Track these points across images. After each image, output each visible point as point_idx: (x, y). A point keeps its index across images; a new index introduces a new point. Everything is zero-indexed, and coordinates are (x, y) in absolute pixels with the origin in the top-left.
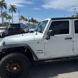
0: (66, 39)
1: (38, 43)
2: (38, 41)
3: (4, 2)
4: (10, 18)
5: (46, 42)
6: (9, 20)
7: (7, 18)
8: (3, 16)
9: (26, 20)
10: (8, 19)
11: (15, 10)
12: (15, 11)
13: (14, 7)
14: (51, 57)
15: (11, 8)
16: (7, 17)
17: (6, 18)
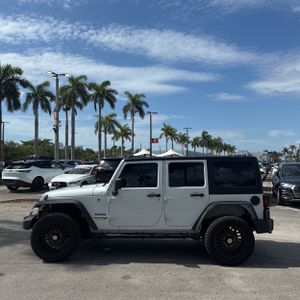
1: (99, 199)
3: (108, 87)
4: (126, 133)
5: (113, 200)
6: (123, 142)
7: (117, 136)
8: (103, 129)
9: (184, 139)
10: (121, 138)
11: (144, 107)
13: (142, 99)
15: (130, 102)
16: (115, 133)
17: (112, 135)
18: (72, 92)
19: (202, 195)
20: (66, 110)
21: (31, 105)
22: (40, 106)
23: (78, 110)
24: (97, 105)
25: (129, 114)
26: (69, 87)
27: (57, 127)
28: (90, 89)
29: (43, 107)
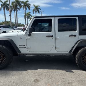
0: (47, 36)
1: (21, 38)
2: (21, 37)
3: (28, 3)
5: (28, 38)
8: (26, 17)
11: (39, 10)
12: (39, 12)
13: (39, 7)
14: (33, 52)
15: (35, 8)
17: (29, 19)
18: (16, 4)
19: (75, 36)
20: (15, 10)
21: (3, 9)
22: (5, 9)
23: (18, 10)
24: (24, 9)
25: (35, 12)
26: (15, 2)
27: (10, 14)
28: (22, 3)
29: (7, 9)
